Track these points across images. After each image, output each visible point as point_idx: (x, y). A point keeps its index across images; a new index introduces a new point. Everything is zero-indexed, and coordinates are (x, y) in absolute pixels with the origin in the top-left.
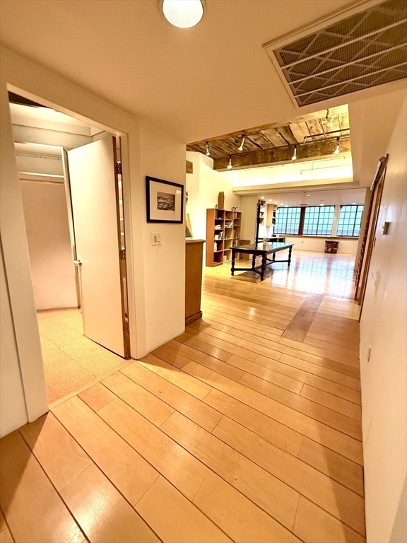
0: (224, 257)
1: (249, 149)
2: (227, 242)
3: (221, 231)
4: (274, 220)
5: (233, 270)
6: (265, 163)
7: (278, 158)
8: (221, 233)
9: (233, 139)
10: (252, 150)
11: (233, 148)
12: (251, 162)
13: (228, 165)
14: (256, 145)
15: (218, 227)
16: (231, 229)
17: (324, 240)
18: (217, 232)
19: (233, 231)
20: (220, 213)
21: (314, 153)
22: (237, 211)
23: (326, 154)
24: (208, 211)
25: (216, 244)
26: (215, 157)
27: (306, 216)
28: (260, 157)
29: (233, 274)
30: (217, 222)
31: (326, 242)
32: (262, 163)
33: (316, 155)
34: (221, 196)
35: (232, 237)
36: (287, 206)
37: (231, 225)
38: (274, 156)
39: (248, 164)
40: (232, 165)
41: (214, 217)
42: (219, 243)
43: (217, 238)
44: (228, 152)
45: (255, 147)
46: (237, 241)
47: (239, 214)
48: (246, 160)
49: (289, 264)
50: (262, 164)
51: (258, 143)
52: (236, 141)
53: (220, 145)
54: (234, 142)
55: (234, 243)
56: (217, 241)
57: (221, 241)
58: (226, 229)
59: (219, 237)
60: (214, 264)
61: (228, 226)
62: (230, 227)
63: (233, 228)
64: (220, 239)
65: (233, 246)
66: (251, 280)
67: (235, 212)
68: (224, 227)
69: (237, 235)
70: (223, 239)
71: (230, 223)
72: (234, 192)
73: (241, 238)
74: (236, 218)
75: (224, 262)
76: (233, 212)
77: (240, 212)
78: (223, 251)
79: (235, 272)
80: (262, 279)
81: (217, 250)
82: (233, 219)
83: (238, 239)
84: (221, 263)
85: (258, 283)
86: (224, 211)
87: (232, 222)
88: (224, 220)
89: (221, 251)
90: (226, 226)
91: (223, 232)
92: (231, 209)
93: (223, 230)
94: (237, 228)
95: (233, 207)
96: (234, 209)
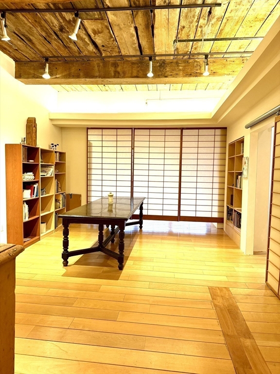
0: (43, 227)
1: (80, 52)
2: (46, 200)
3: (34, 183)
5: (66, 255)
6: (104, 77)
7: (124, 73)
8: (36, 186)
9: (55, 22)
10: (85, 53)
11: (54, 43)
12: (82, 74)
13: (44, 73)
14: (94, 43)
15: (29, 177)
18: (27, 185)
19: (54, 183)
20: (31, 152)
21: (175, 72)
22: (58, 149)
23: (190, 75)
24: (9, 148)
25: (26, 208)
26: (18, 56)
28: (96, 68)
29: (66, 264)
30: (27, 168)
32: (100, 77)
33: (177, 75)
34: (31, 125)
35: (52, 192)
37: (51, 172)
38: (119, 69)
39: (78, 77)
40: (51, 74)
41: (20, 159)
42: (32, 204)
43: (27, 195)
44: (43, 50)
45: (91, 48)
46: (61, 198)
47: (62, 155)
48: (73, 70)
49: (141, 227)
50: (100, 80)
51: (99, 40)
52: (62, 29)
53: (30, 31)
54: (57, 28)
55: (56, 201)
56: (28, 202)
57: (36, 200)
58: (44, 179)
59: (32, 193)
60: (25, 242)
61: (45, 174)
62: (48, 176)
63: (54, 178)
64: (34, 197)
65: (56, 205)
66: (103, 272)
67: (56, 152)
68: (40, 177)
69: (61, 188)
70: (39, 196)
71: (49, 169)
72: (51, 120)
73: (67, 192)
74: (58, 161)
75: (41, 235)
76: (51, 152)
77: (63, 151)
78: (39, 218)
79: (69, 258)
80: (121, 268)
81: (29, 218)
82: (53, 163)
83: (62, 194)
84: (37, 237)
85: (118, 280)
86: (38, 148)
87: (52, 167)
88: (38, 165)
89: (37, 217)
90: (43, 174)
91: (37, 184)
92: (49, 146)
93: (37, 182)
94: (60, 177)
95: (52, 144)
96: (53, 146)
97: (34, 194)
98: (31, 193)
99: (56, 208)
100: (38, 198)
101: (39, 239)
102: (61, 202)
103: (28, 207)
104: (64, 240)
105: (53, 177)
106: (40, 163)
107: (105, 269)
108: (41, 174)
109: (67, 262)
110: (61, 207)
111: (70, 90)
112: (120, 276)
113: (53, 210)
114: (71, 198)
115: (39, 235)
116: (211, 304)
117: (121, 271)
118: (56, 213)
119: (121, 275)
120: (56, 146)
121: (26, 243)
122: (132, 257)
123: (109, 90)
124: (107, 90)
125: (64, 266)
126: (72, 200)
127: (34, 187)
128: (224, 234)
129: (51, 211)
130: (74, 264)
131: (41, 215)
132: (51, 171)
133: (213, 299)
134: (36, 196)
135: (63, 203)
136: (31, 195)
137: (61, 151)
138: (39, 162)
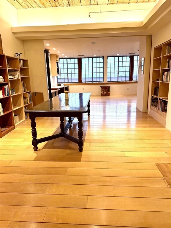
0: (16, 118)
2: (16, 99)
3: (5, 84)
4: (58, 70)
5: (35, 142)
8: (6, 87)
16: (18, 80)
17: (99, 86)
19: (21, 84)
22: (22, 57)
27: (83, 66)
29: (36, 149)
31: (101, 87)
35: (21, 91)
36: (66, 57)
42: (5, 102)
46: (28, 96)
47: (25, 62)
55: (25, 98)
57: (8, 98)
58: (12, 82)
60: (2, 131)
61: (13, 77)
62: (16, 78)
63: (21, 80)
64: (6, 96)
65: (24, 101)
66: (67, 154)
67: (20, 59)
68: (9, 79)
69: (27, 88)
70: (10, 95)
71: (16, 73)
72: (14, 33)
73: (32, 91)
74: (22, 67)
75: (16, 125)
76: (16, 59)
77: (26, 59)
78: (12, 112)
79: (38, 144)
80: (81, 150)
81: (3, 113)
82: (18, 68)
83: (28, 93)
84: (12, 127)
85: (80, 161)
86: (4, 56)
87: (18, 72)
88: (6, 69)
89: (10, 111)
90: (11, 77)
91: (7, 86)
92: (14, 55)
93: (7, 84)
94: (25, 79)
95: (17, 53)
96: (17, 55)
97: (5, 94)
98: (3, 93)
99: (25, 104)
100: (10, 97)
101: (14, 128)
102: (28, 99)
103: (2, 104)
104: (33, 130)
105: (19, 80)
106: (8, 69)
107: (68, 151)
108: (9, 77)
109: (37, 148)
110: (29, 102)
111: (27, 7)
112: (81, 158)
113: (22, 105)
114: (36, 95)
115: (14, 125)
116: (164, 181)
117: (81, 152)
118: (25, 107)
119: (82, 156)
120: (19, 55)
121: (3, 133)
122: (87, 139)
123: (59, 6)
124: (57, 6)
125: (35, 151)
126: (36, 97)
127: (5, 88)
128: (148, 116)
129: (21, 106)
130: (43, 149)
131: (14, 110)
132: (18, 75)
133: (164, 176)
134: (8, 95)
135: (30, 99)
136: (3, 94)
137: (24, 59)
138: (6, 67)
